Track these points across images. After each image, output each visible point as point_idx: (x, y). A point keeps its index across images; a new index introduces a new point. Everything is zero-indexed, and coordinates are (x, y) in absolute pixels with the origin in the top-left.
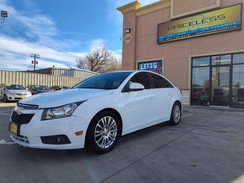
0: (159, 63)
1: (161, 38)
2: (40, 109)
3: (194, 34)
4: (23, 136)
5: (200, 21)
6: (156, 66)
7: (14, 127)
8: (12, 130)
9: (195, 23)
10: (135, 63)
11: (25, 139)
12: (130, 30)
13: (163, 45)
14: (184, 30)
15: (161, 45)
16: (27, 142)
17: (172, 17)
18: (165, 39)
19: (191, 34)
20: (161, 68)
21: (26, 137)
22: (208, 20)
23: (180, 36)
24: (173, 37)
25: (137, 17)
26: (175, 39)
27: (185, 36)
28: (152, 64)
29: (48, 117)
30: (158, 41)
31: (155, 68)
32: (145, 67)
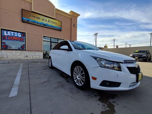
0: (23, 34)
6: (20, 35)
9: (45, 20)
14: (40, 21)
17: (33, 10)
18: (28, 21)
19: (44, 25)
20: (24, 37)
22: (51, 22)
24: (33, 22)
27: (41, 25)
28: (16, 33)
30: (22, 20)
32: (9, 34)
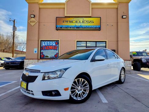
0: (57, 42)
1: (58, 26)
2: (41, 73)
3: (79, 28)
4: (29, 91)
5: (81, 22)
6: (54, 44)
7: (24, 84)
8: (23, 86)
9: (79, 22)
10: (38, 41)
11: (31, 93)
12: (34, 15)
13: (59, 31)
14: (73, 25)
15: (58, 31)
16: (33, 94)
17: (66, 15)
18: (61, 28)
19: (77, 28)
20: (58, 45)
21: (32, 91)
22: (86, 22)
23: (71, 27)
24: (66, 27)
25: (40, 8)
26: (67, 29)
27: (74, 28)
28: (51, 42)
29: (46, 78)
30: (56, 28)
31: (54, 45)
32: (46, 44)
